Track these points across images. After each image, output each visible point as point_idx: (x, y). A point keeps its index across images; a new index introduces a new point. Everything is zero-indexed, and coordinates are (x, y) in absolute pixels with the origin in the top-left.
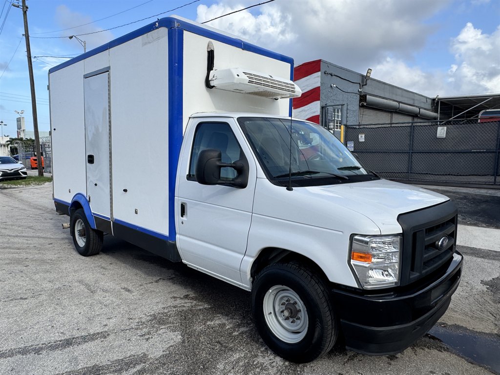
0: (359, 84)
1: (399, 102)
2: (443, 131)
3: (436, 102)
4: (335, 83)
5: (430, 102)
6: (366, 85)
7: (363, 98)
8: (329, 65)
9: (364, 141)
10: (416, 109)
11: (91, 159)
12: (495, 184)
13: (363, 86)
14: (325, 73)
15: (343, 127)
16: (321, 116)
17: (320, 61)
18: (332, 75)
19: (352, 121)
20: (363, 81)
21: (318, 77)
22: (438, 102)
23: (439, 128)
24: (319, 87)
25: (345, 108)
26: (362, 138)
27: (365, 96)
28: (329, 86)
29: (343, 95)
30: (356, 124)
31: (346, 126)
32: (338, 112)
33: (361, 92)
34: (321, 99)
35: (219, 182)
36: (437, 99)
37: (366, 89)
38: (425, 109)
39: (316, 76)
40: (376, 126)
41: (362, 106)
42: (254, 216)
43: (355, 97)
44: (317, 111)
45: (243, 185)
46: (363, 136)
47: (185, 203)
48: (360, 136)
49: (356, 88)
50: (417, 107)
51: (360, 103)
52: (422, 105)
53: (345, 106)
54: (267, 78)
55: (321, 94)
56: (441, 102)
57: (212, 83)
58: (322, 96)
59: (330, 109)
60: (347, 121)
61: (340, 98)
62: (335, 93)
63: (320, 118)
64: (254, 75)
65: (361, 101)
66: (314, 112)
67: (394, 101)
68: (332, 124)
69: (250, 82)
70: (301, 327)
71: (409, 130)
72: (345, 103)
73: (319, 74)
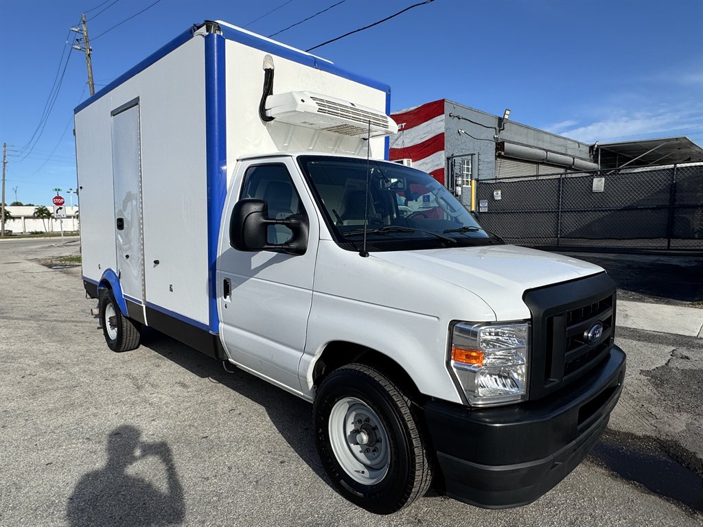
0: (495, 128)
1: (547, 151)
2: (600, 183)
3: (595, 149)
4: (464, 127)
5: (587, 149)
6: (503, 130)
7: (500, 146)
8: (455, 105)
9: (500, 198)
10: (569, 160)
11: (120, 224)
12: (669, 249)
13: (499, 131)
14: (450, 116)
15: (473, 181)
16: (446, 169)
17: (443, 100)
18: (459, 118)
19: (486, 174)
20: (500, 125)
21: (442, 121)
22: (597, 149)
23: (596, 180)
24: (443, 133)
25: (476, 157)
26: (498, 195)
27: (503, 143)
28: (456, 131)
29: (474, 143)
30: (492, 178)
31: (477, 180)
32: (468, 165)
33: (497, 139)
34: (445, 148)
35: (266, 246)
36: (596, 146)
37: (504, 135)
38: (581, 159)
39: (439, 120)
40: (518, 180)
41: (499, 156)
42: (315, 295)
43: (490, 145)
44: (441, 164)
45: (301, 251)
46: (500, 192)
47: (229, 279)
48: (495, 193)
49: (491, 134)
50: (570, 156)
51: (496, 152)
52: (577, 154)
53: (477, 156)
54: (347, 107)
55: (445, 142)
56: (601, 149)
57: (269, 114)
58: (447, 145)
59: (458, 160)
60: (478, 175)
61: (470, 146)
62: (463, 141)
63: (446, 172)
64: (327, 102)
65: (497, 149)
66: (437, 165)
67: (540, 149)
68: (460, 179)
69: (320, 110)
70: (382, 461)
71: (556, 183)
72: (476, 153)
73: (443, 117)
